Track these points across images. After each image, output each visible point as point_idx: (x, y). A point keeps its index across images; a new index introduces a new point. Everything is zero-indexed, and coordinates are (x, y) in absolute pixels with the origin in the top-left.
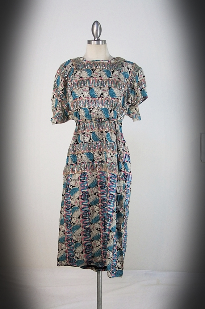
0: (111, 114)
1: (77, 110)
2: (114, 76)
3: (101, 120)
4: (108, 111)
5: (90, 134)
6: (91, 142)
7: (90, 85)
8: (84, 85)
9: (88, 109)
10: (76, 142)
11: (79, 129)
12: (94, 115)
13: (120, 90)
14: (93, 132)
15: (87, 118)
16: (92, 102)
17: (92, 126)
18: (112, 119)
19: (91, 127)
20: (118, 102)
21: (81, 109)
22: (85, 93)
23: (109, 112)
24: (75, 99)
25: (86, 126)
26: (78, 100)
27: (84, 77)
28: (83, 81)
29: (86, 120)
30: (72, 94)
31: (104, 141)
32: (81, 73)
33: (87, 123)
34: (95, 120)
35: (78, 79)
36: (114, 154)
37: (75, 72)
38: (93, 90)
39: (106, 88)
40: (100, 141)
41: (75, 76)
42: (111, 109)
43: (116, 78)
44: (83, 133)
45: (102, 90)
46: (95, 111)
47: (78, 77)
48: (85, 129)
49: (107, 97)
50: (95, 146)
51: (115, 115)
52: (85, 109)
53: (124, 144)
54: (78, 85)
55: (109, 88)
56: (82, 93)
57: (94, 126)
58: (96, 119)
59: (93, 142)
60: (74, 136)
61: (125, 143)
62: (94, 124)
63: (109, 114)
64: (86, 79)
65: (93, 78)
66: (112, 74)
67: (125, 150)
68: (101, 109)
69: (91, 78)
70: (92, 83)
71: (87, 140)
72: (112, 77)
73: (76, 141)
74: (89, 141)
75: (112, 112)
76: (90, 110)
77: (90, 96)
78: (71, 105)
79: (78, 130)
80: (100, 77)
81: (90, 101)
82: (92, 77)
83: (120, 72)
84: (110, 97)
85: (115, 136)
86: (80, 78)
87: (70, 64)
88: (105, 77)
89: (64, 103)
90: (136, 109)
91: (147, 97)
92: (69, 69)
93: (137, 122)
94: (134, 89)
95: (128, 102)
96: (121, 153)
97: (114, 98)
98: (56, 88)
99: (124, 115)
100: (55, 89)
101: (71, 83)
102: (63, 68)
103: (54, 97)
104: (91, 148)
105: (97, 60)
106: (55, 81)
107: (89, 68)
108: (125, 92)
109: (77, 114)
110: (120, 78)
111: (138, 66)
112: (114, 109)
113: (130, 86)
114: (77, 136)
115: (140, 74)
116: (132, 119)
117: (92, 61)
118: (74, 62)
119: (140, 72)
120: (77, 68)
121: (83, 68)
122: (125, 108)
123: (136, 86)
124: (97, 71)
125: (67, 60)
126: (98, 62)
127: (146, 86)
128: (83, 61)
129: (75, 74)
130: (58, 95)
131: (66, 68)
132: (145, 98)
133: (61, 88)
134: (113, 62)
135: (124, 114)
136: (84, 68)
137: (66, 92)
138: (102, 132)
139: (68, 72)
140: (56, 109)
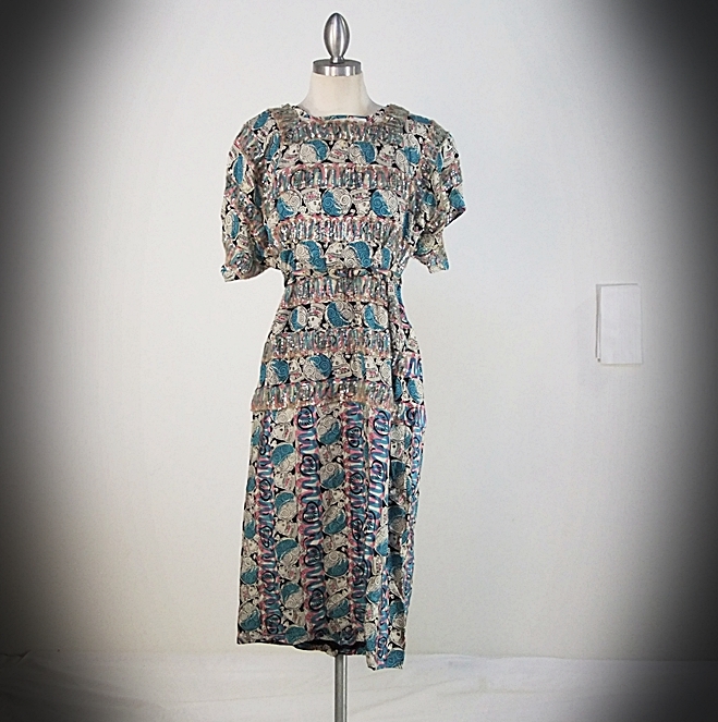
0: (375, 257)
1: (290, 247)
2: (382, 160)
3: (350, 272)
4: (369, 250)
5: (323, 307)
6: (324, 328)
7: (323, 182)
8: (308, 183)
9: (318, 244)
10: (287, 329)
11: (293, 293)
12: (334, 260)
13: (398, 196)
14: (329, 303)
15: (315, 267)
16: (329, 226)
17: (327, 288)
18: (377, 270)
19: (325, 290)
20: (394, 227)
21: (298, 245)
22: (311, 204)
23: (371, 251)
24: (284, 218)
25: (311, 286)
26: (292, 220)
27: (306, 161)
28: (306, 173)
29: (312, 272)
30: (275, 206)
31: (357, 326)
32: (299, 151)
33: (316, 279)
34: (335, 273)
35: (291, 165)
36: (383, 360)
37: (283, 147)
38: (331, 195)
39: (364, 191)
40: (348, 326)
41: (284, 158)
42: (375, 245)
43: (389, 164)
44: (304, 306)
45: (353, 196)
46: (335, 248)
47: (292, 161)
48: (309, 295)
49: (366, 215)
50: (336, 338)
51: (385, 258)
52: (310, 244)
53: (407, 332)
54: (292, 182)
55: (370, 191)
56: (303, 204)
57: (334, 289)
58: (339, 270)
59: (329, 327)
60: (282, 311)
61: (409, 330)
62: (334, 282)
63: (370, 257)
64: (312, 166)
65: (331, 165)
66: (379, 153)
67: (409, 347)
68: (352, 245)
69: (325, 165)
70: (328, 179)
71: (315, 323)
72: (379, 161)
74: (321, 326)
75: (379, 251)
76: (323, 248)
77: (323, 211)
78: (272, 233)
79: (291, 297)
80: (348, 161)
81: (322, 225)
82: (327, 161)
83: (397, 147)
84: (374, 214)
85: (386, 313)
86: (297, 164)
87: (270, 124)
88: (360, 162)
89: (255, 227)
90: (436, 243)
91: (464, 209)
92: (268, 139)
93: (439, 273)
94: (431, 190)
95: (417, 225)
96: (400, 356)
97: (384, 218)
98: (232, 186)
99: (407, 259)
100: (231, 190)
101: (272, 176)
102: (250, 133)
103: (227, 211)
104: (324, 343)
105: (338, 117)
106: (229, 169)
107: (319, 136)
108: (411, 198)
109: (288, 256)
110: (398, 164)
111: (442, 130)
112: (384, 244)
113: (423, 182)
114: (288, 312)
115: (446, 149)
116: (426, 266)
117: (326, 118)
118: (279, 118)
119: (446, 143)
120: (288, 136)
121: (304, 136)
122: (410, 241)
123: (437, 182)
124: (340, 144)
125: (260, 113)
126: (343, 120)
127: (461, 181)
128: (301, 118)
129: (284, 152)
130: (240, 208)
131: (259, 135)
132: (459, 211)
133: (247, 187)
134: (378, 120)
135: (407, 254)
136: (306, 138)
137: (261, 199)
138: (354, 303)
139: (265, 147)
140: (235, 243)
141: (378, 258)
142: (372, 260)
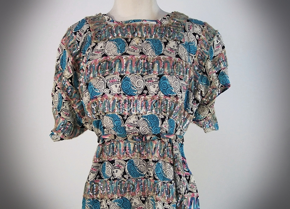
0: (163, 126)
1: (99, 118)
2: (168, 52)
3: (144, 138)
4: (158, 121)
5: (124, 163)
6: (125, 178)
7: (122, 69)
9: (120, 117)
10: (98, 176)
12: (132, 128)
13: (181, 79)
14: (128, 160)
15: (117, 133)
16: (127, 103)
17: (127, 149)
18: (165, 136)
19: (125, 150)
20: (177, 103)
21: (105, 117)
22: (113, 87)
23: (160, 122)
24: (93, 97)
25: (115, 147)
26: (99, 99)
27: (110, 54)
28: (109, 63)
29: (115, 136)
30: (87, 88)
31: (150, 177)
32: (104, 47)
33: (118, 142)
34: (133, 139)
35: (99, 57)
37: (93, 44)
38: (128, 80)
40: (143, 177)
41: (94, 52)
42: (163, 117)
43: (173, 55)
44: (110, 162)
45: (146, 80)
46: (132, 119)
47: (100, 55)
48: (114, 154)
49: (156, 94)
50: (134, 186)
51: (171, 126)
52: (113, 117)
53: (188, 178)
54: (99, 70)
55: (158, 76)
56: (107, 87)
57: (132, 149)
58: (136, 136)
59: (129, 178)
60: (95, 164)
61: (190, 177)
62: (132, 145)
63: (159, 126)
65: (128, 56)
66: (165, 47)
68: (145, 117)
69: (124, 57)
70: (126, 67)
71: (118, 174)
72: (165, 53)
73: (99, 174)
74: (123, 176)
75: (166, 122)
76: (123, 119)
77: (122, 92)
78: (86, 107)
79: (101, 154)
80: (141, 53)
82: (126, 54)
83: (179, 42)
84: (162, 94)
86: (103, 56)
87: (85, 27)
88: (151, 54)
89: (75, 102)
90: (210, 112)
91: (229, 86)
92: (83, 38)
94: (205, 73)
95: (195, 99)
96: (183, 198)
97: (170, 96)
98: (59, 72)
100: (58, 76)
101: (85, 65)
102: (72, 34)
103: (56, 91)
104: (125, 189)
105: (134, 21)
106: (58, 60)
107: (120, 35)
108: (190, 81)
109: (98, 124)
110: (180, 54)
111: (213, 29)
112: (170, 115)
113: (199, 68)
115: (216, 43)
116: (202, 129)
117: (126, 22)
118: (92, 23)
119: (215, 39)
120: (98, 36)
121: (109, 35)
123: (209, 67)
124: (136, 41)
125: (80, 20)
126: (138, 23)
127: (227, 66)
128: (109, 23)
129: (94, 47)
130: (63, 88)
131: (78, 36)
132: (225, 87)
133: (67, 74)
134: (165, 22)
135: (188, 121)
136: (110, 37)
138: (147, 160)
139: (80, 44)
141: (166, 126)
142: (161, 128)
